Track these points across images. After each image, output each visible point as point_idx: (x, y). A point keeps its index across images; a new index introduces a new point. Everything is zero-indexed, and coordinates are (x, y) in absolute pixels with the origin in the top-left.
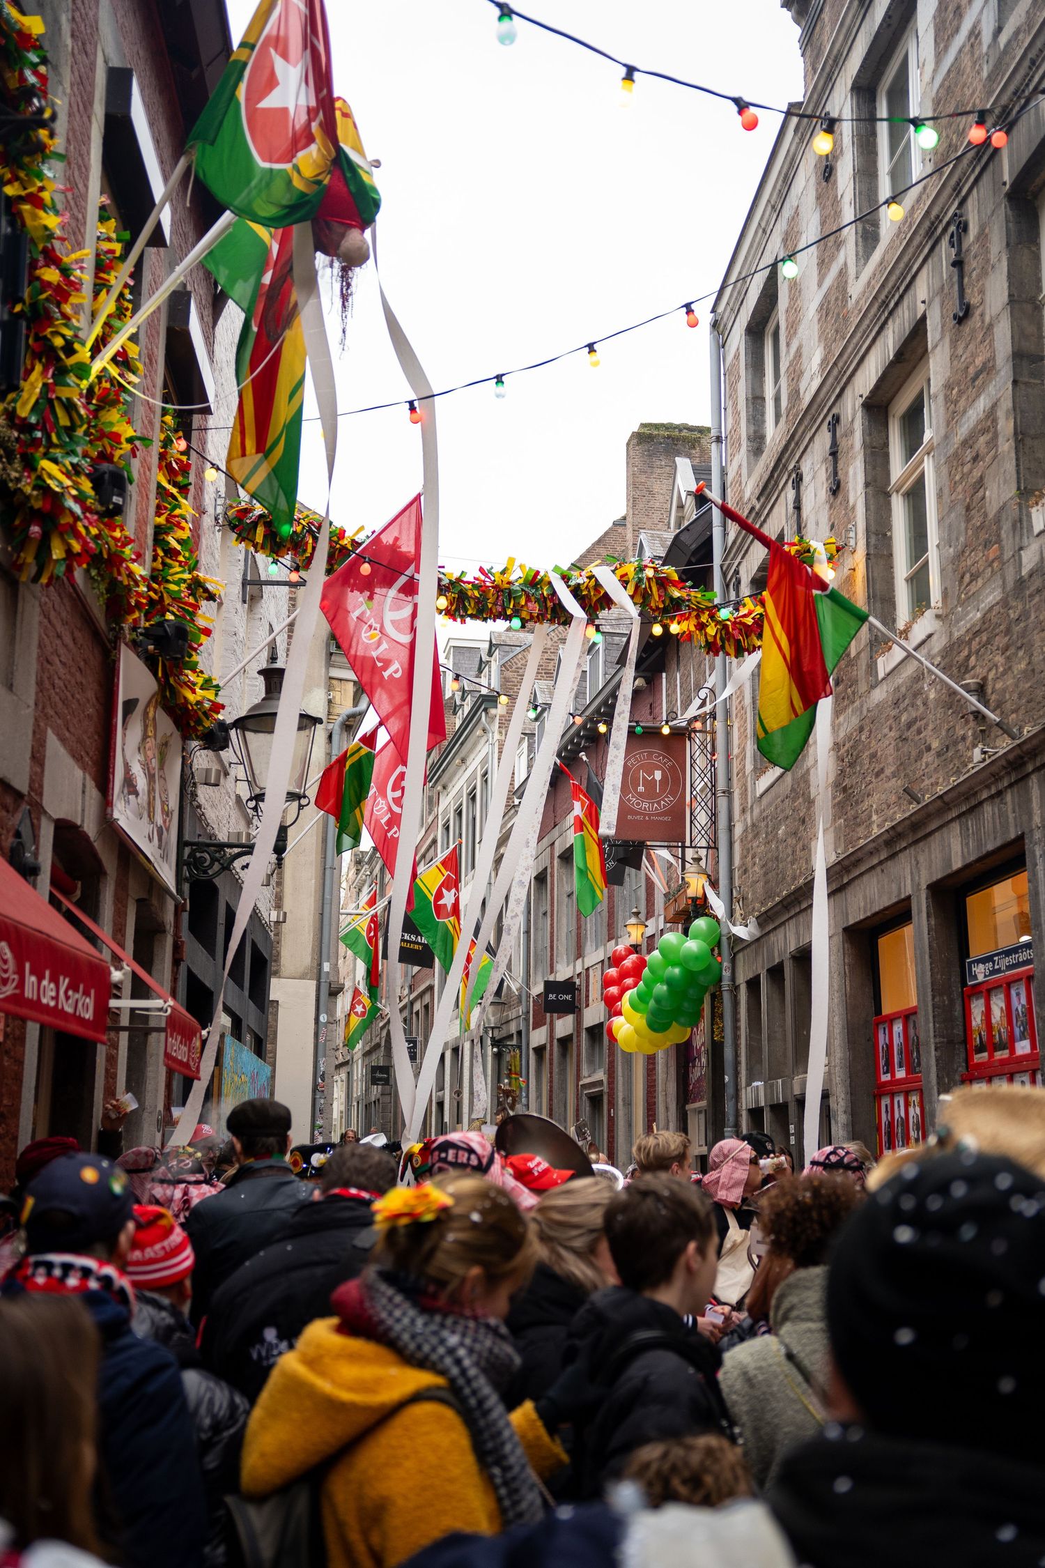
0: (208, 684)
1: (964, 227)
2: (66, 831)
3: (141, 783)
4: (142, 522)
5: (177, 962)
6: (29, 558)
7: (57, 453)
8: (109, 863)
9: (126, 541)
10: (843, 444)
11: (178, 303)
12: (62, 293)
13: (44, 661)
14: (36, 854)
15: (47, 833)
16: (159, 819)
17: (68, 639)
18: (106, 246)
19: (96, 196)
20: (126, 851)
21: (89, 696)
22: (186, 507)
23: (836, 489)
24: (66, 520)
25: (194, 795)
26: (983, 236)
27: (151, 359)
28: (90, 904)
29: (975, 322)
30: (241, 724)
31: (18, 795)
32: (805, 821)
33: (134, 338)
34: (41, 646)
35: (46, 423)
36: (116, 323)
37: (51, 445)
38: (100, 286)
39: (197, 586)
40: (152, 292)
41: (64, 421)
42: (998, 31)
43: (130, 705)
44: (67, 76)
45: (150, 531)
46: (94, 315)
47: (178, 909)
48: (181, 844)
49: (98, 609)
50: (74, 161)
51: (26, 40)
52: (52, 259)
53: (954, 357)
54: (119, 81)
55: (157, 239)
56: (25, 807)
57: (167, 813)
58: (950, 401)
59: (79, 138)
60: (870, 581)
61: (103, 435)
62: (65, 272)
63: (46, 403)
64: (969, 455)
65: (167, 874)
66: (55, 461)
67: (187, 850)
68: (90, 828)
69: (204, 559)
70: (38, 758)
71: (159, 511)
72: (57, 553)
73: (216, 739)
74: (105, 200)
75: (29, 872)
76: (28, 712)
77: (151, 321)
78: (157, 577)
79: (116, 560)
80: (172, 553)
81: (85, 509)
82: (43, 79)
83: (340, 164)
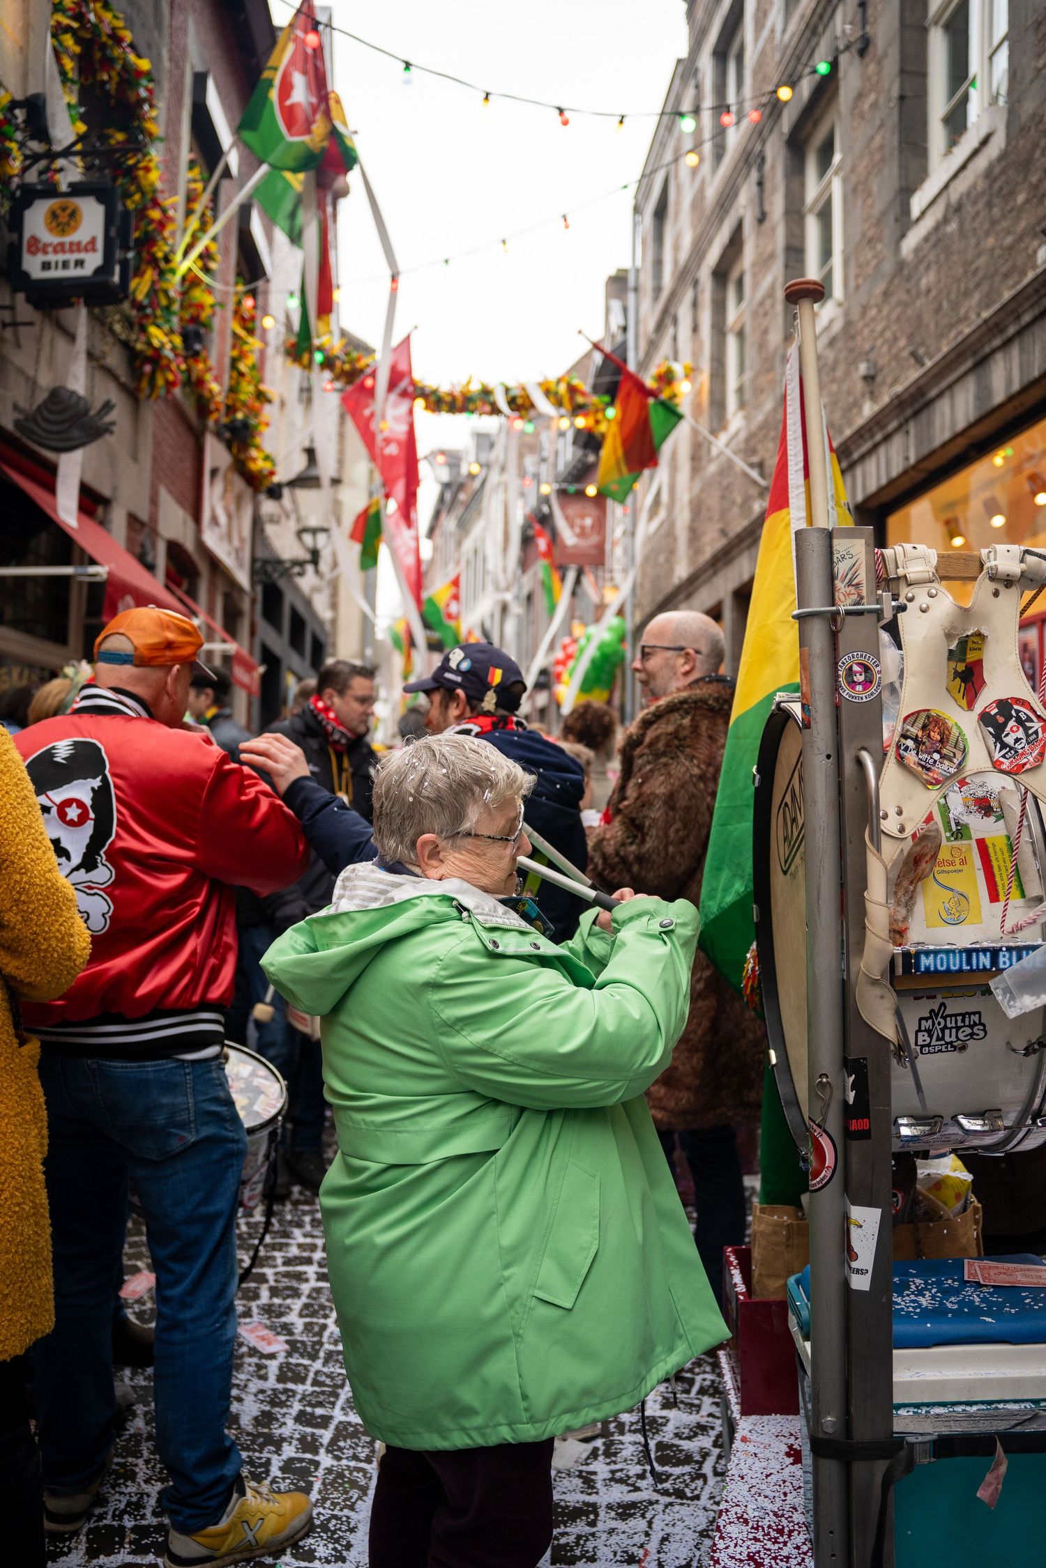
0: (267, 458)
1: (763, 160)
2: (174, 549)
3: (223, 519)
4: (221, 356)
5: (253, 633)
6: (145, 384)
7: (160, 321)
8: (203, 568)
9: (209, 369)
10: (700, 298)
11: (244, 212)
12: (161, 225)
13: (157, 444)
14: (155, 557)
15: (162, 549)
16: (236, 542)
17: (171, 431)
18: (193, 186)
19: (185, 153)
20: (215, 564)
21: (187, 466)
22: (254, 343)
23: (695, 329)
24: (164, 362)
25: (262, 531)
26: (773, 167)
27: (226, 251)
28: (192, 593)
29: (767, 224)
30: (292, 484)
31: (142, 524)
32: (672, 552)
33: (214, 239)
34: (154, 436)
35: (154, 304)
36: (199, 234)
37: (155, 317)
38: (189, 212)
39: (261, 397)
40: (226, 207)
41: (164, 302)
42: (784, 31)
43: (214, 472)
44: (166, 85)
45: (227, 362)
46: (185, 230)
47: (253, 601)
48: (254, 560)
49: (191, 412)
50: (171, 138)
51: (139, 73)
52: (156, 203)
53: (757, 246)
54: (200, 81)
55: (227, 173)
56: (146, 530)
57: (242, 540)
58: (754, 275)
59: (173, 123)
60: (712, 392)
61: (191, 306)
62: (164, 211)
63: (153, 292)
64: (761, 311)
65: (243, 578)
66: (159, 327)
67: (258, 565)
68: (189, 545)
69: (268, 375)
70: (154, 501)
71: (234, 347)
72: (160, 381)
73: (275, 493)
74: (192, 156)
75: (150, 568)
76: (147, 475)
77: (226, 228)
78: (233, 390)
79: (201, 382)
80: (241, 374)
81: (176, 355)
82: (150, 91)
83: (334, 134)
